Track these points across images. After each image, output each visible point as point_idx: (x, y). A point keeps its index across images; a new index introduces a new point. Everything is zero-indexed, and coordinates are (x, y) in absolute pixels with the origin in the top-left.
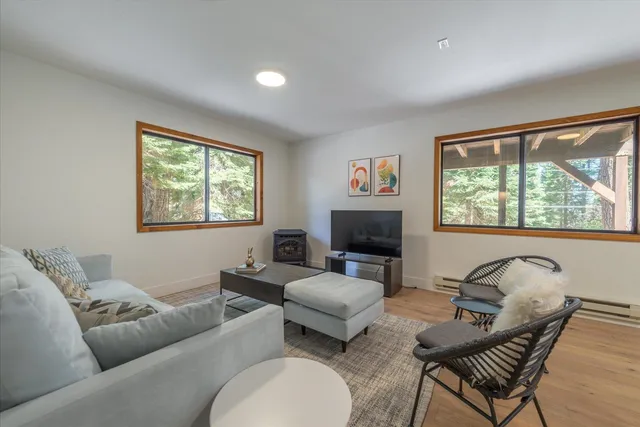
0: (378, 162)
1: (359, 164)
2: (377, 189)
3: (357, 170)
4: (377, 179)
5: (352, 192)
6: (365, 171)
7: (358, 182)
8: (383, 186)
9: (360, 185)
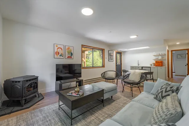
0: (67, 47)
1: (59, 46)
2: (67, 56)
3: (58, 48)
4: (67, 53)
5: (56, 56)
6: (62, 49)
7: (59, 53)
8: (69, 56)
9: (59, 55)
